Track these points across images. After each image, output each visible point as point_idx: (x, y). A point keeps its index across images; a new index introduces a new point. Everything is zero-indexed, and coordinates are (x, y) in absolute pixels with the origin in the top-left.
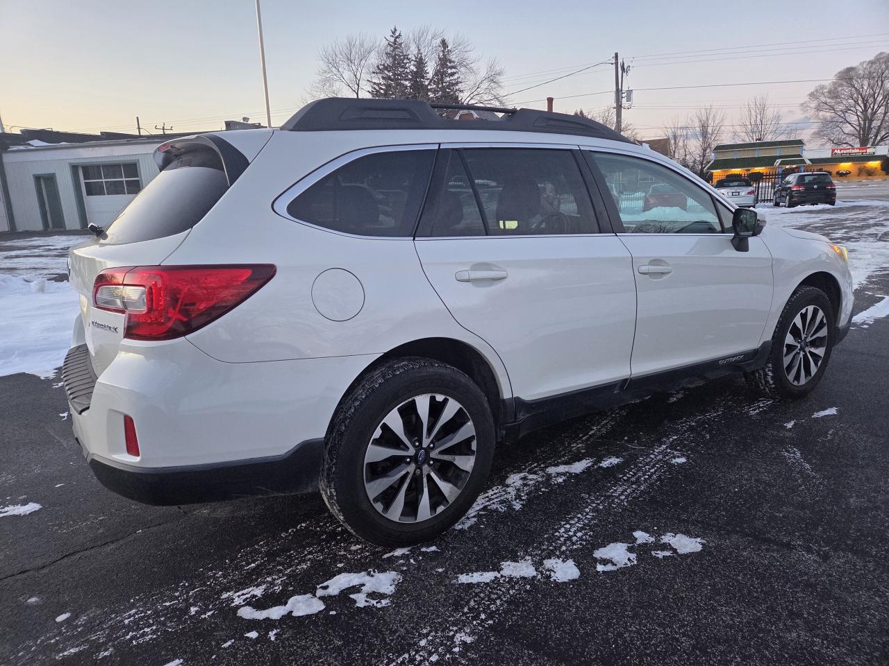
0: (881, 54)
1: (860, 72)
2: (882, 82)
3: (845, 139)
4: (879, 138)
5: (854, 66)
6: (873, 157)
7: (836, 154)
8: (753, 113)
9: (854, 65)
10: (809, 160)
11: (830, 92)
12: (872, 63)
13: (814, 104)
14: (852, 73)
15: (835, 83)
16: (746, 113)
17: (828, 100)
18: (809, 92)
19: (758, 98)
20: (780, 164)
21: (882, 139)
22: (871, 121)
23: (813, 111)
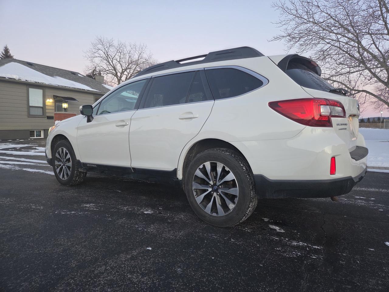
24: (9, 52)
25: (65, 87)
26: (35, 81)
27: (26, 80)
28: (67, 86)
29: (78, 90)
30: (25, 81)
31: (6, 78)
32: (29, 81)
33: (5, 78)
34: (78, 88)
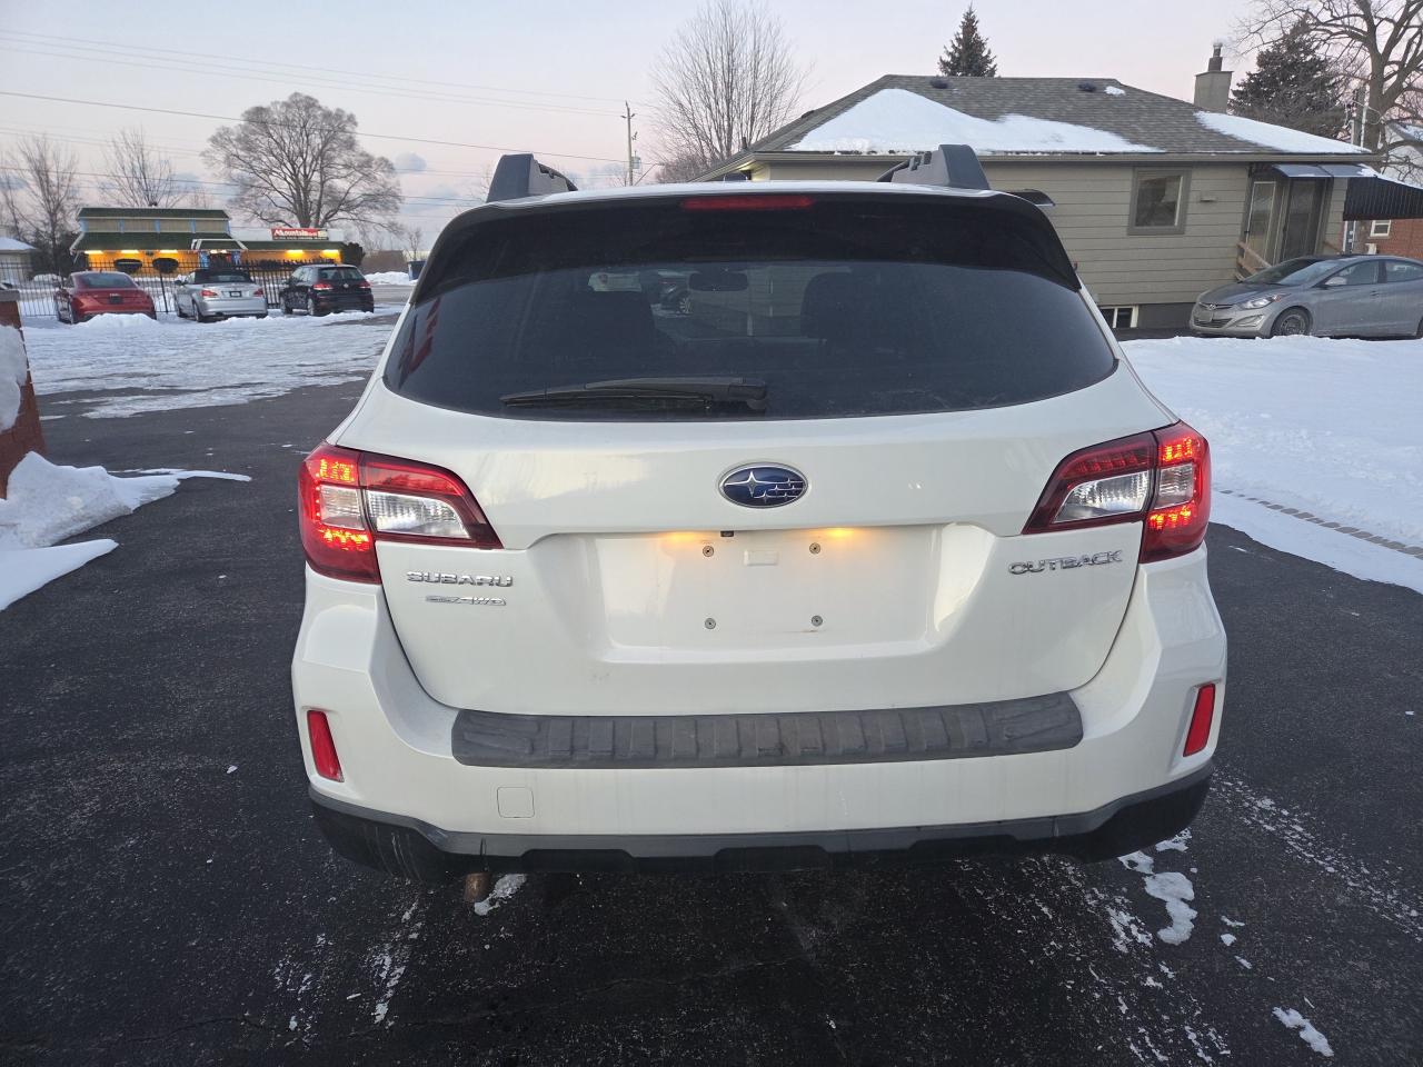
0: (296, 94)
1: (276, 117)
2: (307, 136)
3: (278, 214)
4: (322, 217)
5: (264, 106)
6: (327, 244)
7: (278, 236)
8: (126, 157)
9: (265, 104)
10: (243, 242)
11: (239, 140)
12: (287, 105)
13: (220, 156)
14: (265, 117)
15: (245, 128)
16: (113, 156)
17: (241, 153)
18: (209, 136)
19: (127, 132)
20: (201, 248)
21: (326, 218)
22: (307, 192)
23: (223, 166)
24: (974, 29)
25: (1018, 153)
26: (917, 150)
27: (891, 152)
28: (1025, 149)
29: (1069, 158)
30: (888, 154)
31: (836, 154)
32: (899, 154)
33: (833, 152)
34: (1066, 153)
